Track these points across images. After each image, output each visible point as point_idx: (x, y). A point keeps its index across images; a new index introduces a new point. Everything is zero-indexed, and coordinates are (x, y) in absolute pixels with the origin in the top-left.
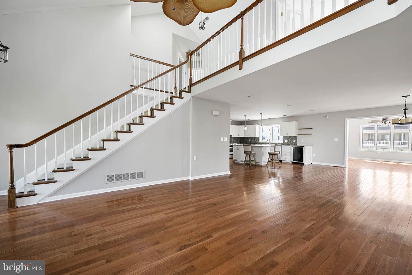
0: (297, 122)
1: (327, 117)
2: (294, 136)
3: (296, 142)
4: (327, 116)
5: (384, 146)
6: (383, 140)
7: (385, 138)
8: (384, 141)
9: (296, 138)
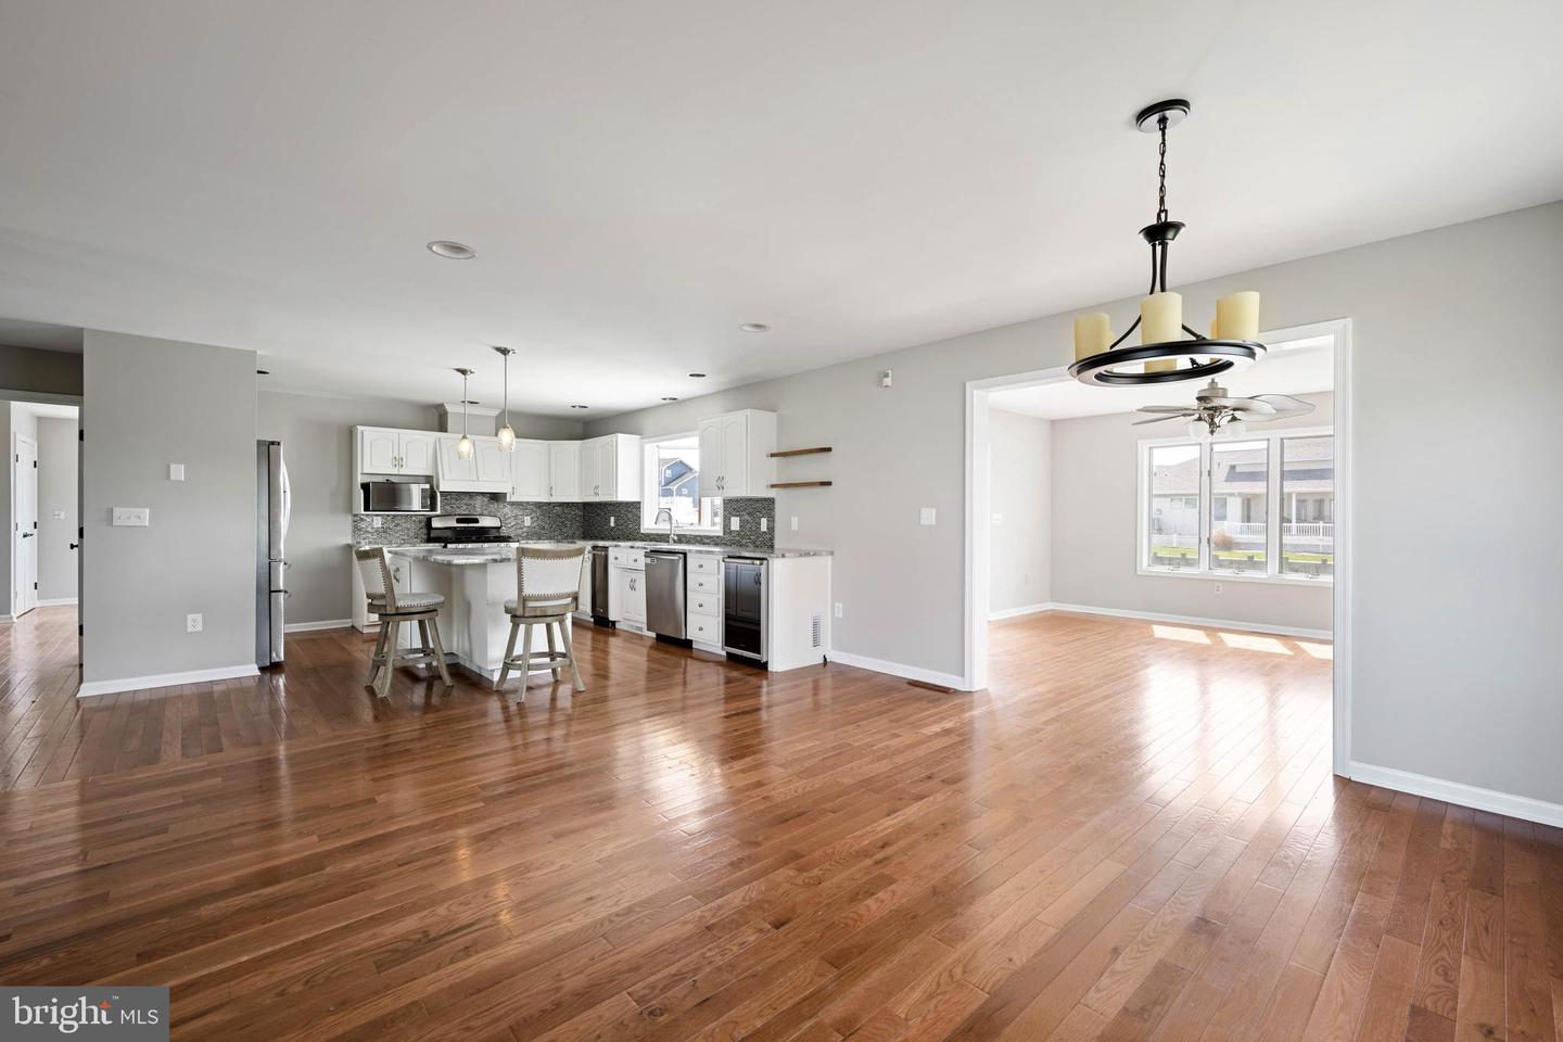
0: (773, 416)
1: (888, 381)
2: (750, 494)
3: (771, 529)
4: (886, 375)
5: (1321, 543)
6: (1319, 517)
7: (1326, 513)
8: (1321, 524)
9: (765, 506)
